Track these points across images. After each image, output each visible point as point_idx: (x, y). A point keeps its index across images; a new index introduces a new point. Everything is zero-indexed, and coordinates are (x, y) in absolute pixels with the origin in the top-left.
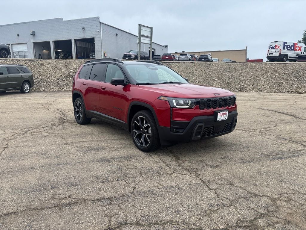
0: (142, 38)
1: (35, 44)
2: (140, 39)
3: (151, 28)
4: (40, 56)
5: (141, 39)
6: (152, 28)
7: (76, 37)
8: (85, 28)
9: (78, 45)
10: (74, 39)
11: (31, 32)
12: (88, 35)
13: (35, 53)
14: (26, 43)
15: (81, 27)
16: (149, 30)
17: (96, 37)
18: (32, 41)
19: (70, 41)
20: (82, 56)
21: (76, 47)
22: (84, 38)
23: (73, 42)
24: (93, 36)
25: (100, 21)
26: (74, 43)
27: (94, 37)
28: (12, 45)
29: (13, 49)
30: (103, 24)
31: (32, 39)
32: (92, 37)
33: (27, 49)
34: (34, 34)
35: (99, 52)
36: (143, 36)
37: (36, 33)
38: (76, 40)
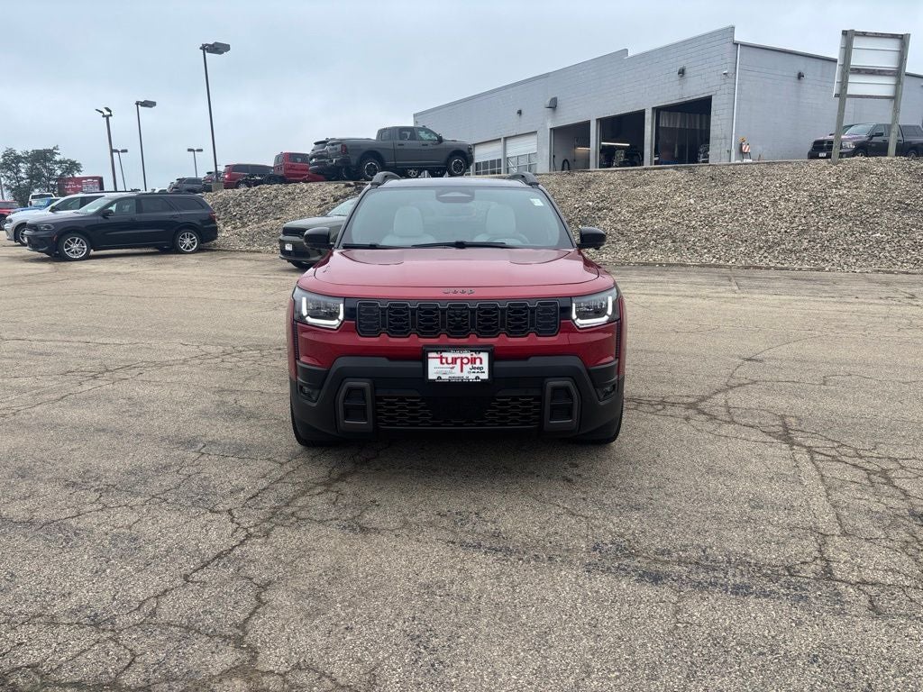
0: (852, 78)
1: (556, 132)
2: (844, 84)
3: (903, 40)
4: (566, 165)
5: (847, 82)
6: (908, 36)
7: (660, 101)
8: (687, 71)
9: (663, 124)
10: (653, 108)
11: (547, 102)
12: (692, 90)
13: (553, 157)
14: (535, 132)
15: (673, 70)
16: (894, 45)
17: (719, 93)
18: (550, 125)
19: (641, 114)
20: (676, 156)
21: (658, 129)
22: (683, 100)
23: (648, 116)
24: (709, 90)
25: (737, 39)
26: (650, 120)
27: (710, 94)
28: (506, 139)
29: (508, 152)
30: (745, 49)
31: (549, 120)
32: (706, 95)
33: (535, 147)
34: (553, 106)
35: (723, 141)
36: (859, 71)
37: (559, 103)
38: (658, 111)
